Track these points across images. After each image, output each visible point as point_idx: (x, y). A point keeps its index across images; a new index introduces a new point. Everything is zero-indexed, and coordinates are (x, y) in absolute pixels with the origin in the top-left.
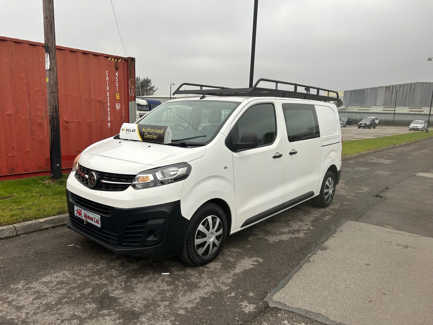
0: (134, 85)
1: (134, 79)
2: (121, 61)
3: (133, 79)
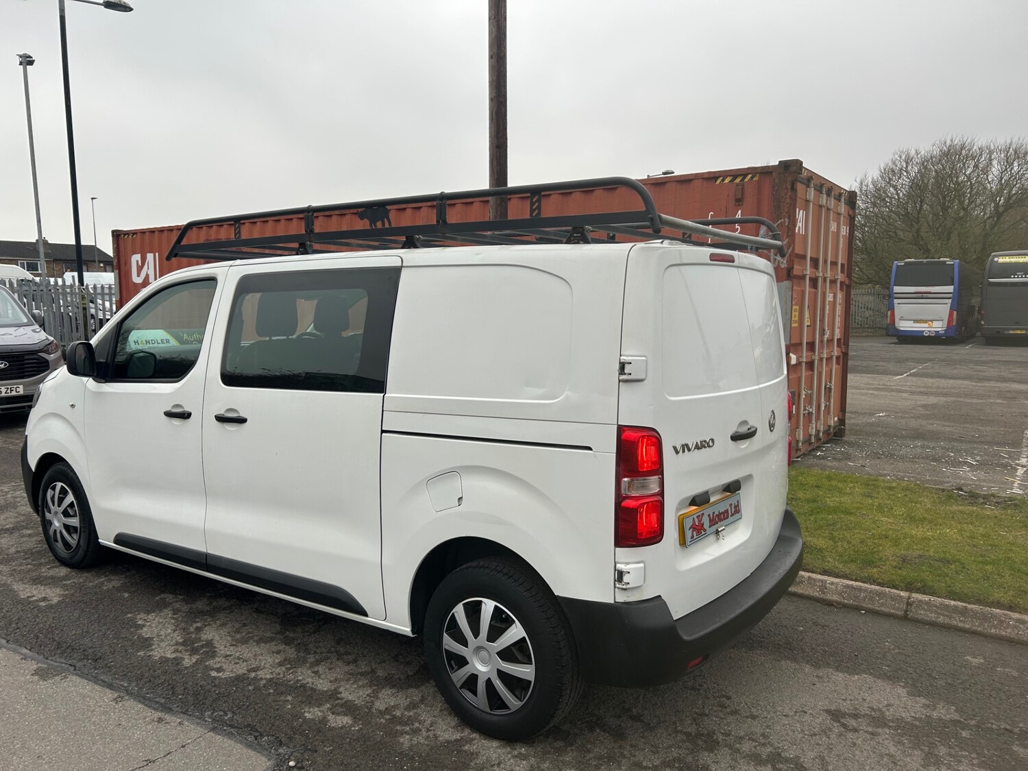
0: (788, 236)
1: (789, 219)
2: (752, 178)
3: (787, 220)
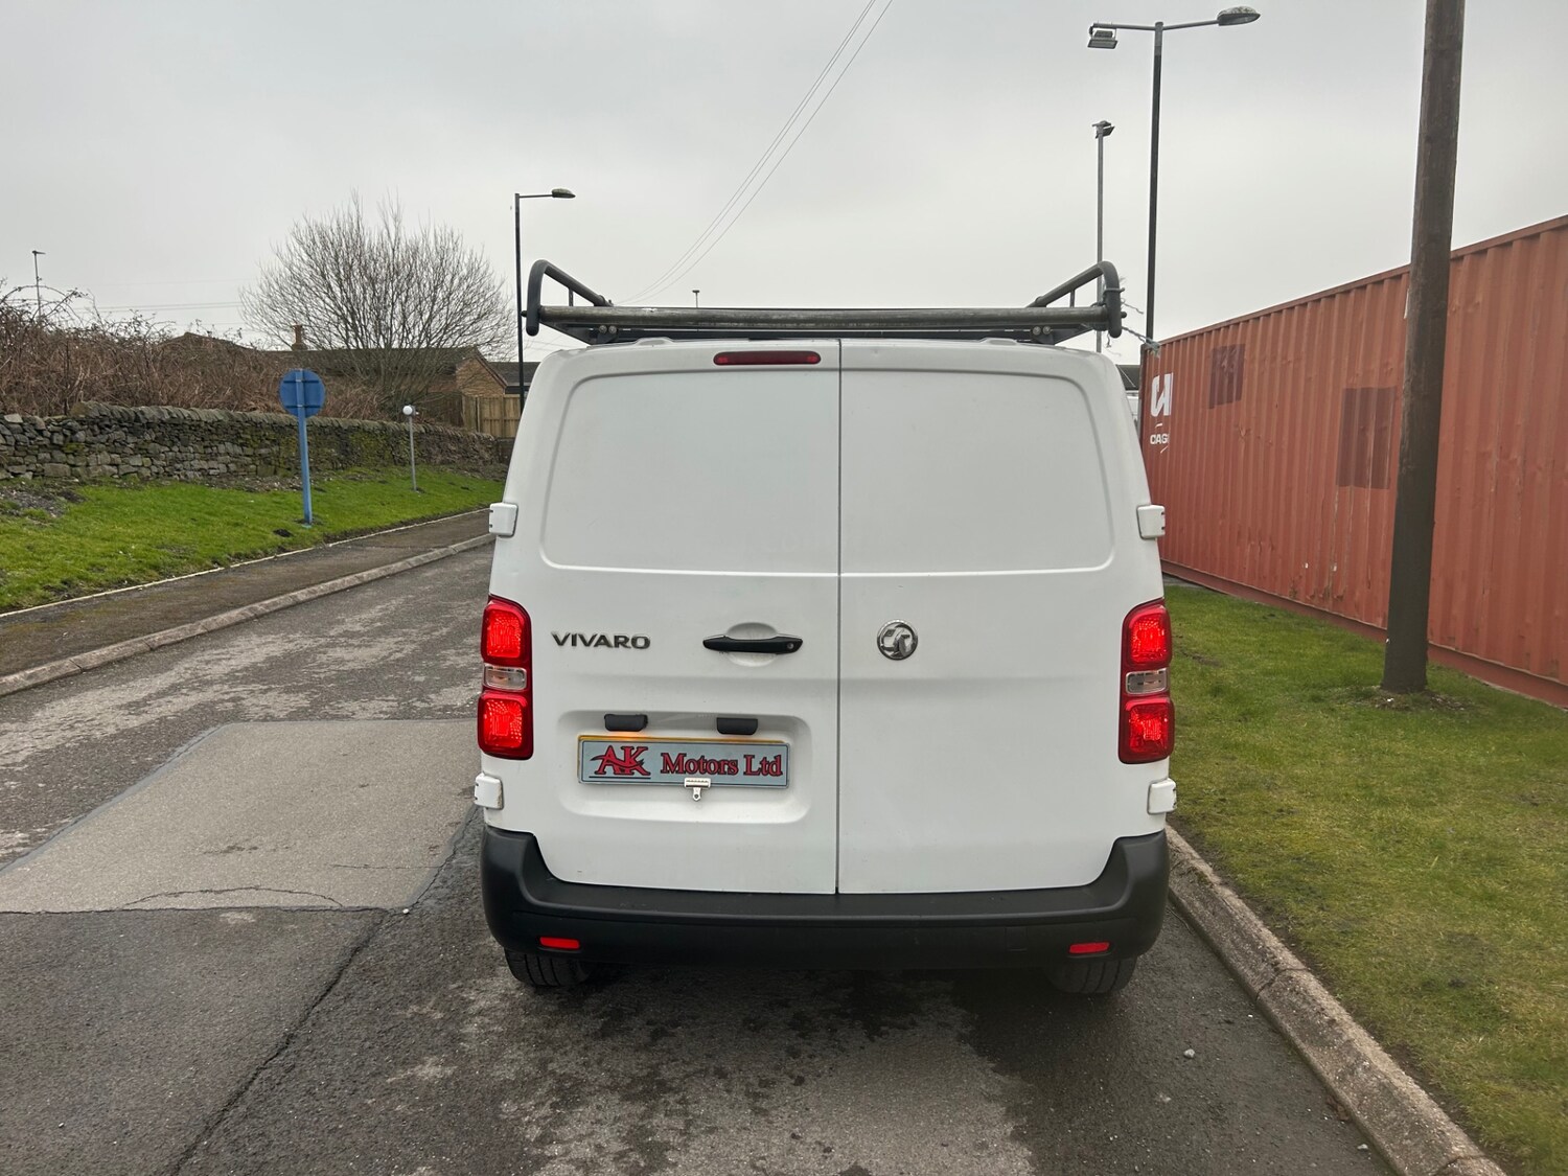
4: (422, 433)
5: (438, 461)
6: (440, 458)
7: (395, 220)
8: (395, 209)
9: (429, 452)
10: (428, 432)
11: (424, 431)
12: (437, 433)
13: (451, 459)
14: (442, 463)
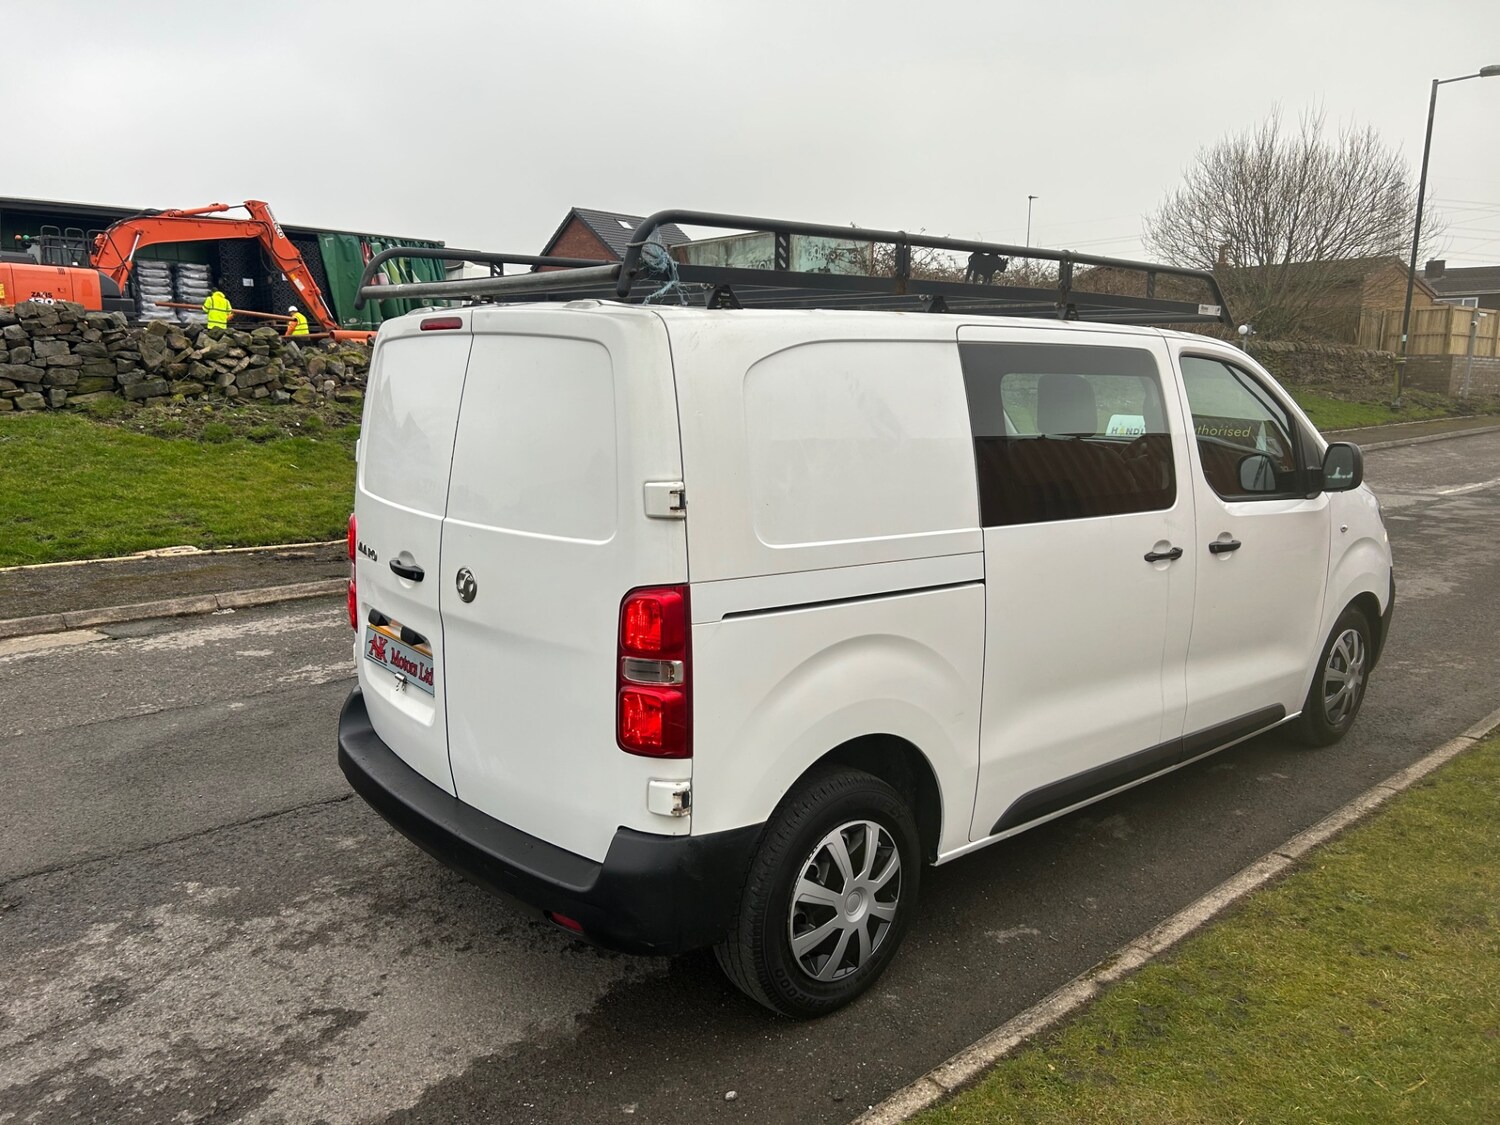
4: (1290, 352)
5: (1307, 381)
6: (1310, 377)
7: (1315, 127)
8: (1317, 117)
9: (1297, 372)
10: (1299, 351)
11: (1292, 349)
12: (1312, 351)
13: (1325, 379)
14: (1313, 382)
